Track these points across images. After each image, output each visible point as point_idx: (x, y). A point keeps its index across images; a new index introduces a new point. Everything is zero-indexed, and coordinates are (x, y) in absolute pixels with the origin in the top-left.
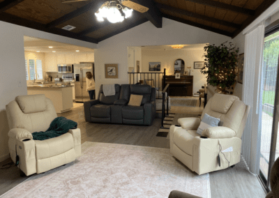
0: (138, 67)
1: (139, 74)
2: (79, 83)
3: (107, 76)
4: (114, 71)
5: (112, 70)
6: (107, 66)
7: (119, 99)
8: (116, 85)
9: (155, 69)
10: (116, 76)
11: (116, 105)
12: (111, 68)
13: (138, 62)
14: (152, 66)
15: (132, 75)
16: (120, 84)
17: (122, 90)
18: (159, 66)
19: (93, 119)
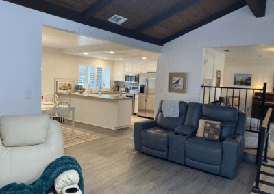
0: (219, 79)
1: (218, 90)
2: (143, 95)
3: (170, 90)
4: (181, 84)
5: (178, 81)
6: (171, 76)
7: (183, 124)
8: (181, 103)
9: (242, 83)
10: (183, 90)
11: (177, 133)
12: (177, 79)
13: (219, 72)
14: (239, 79)
15: (207, 89)
16: (188, 102)
17: (189, 111)
18: (250, 79)
19: (144, 149)
